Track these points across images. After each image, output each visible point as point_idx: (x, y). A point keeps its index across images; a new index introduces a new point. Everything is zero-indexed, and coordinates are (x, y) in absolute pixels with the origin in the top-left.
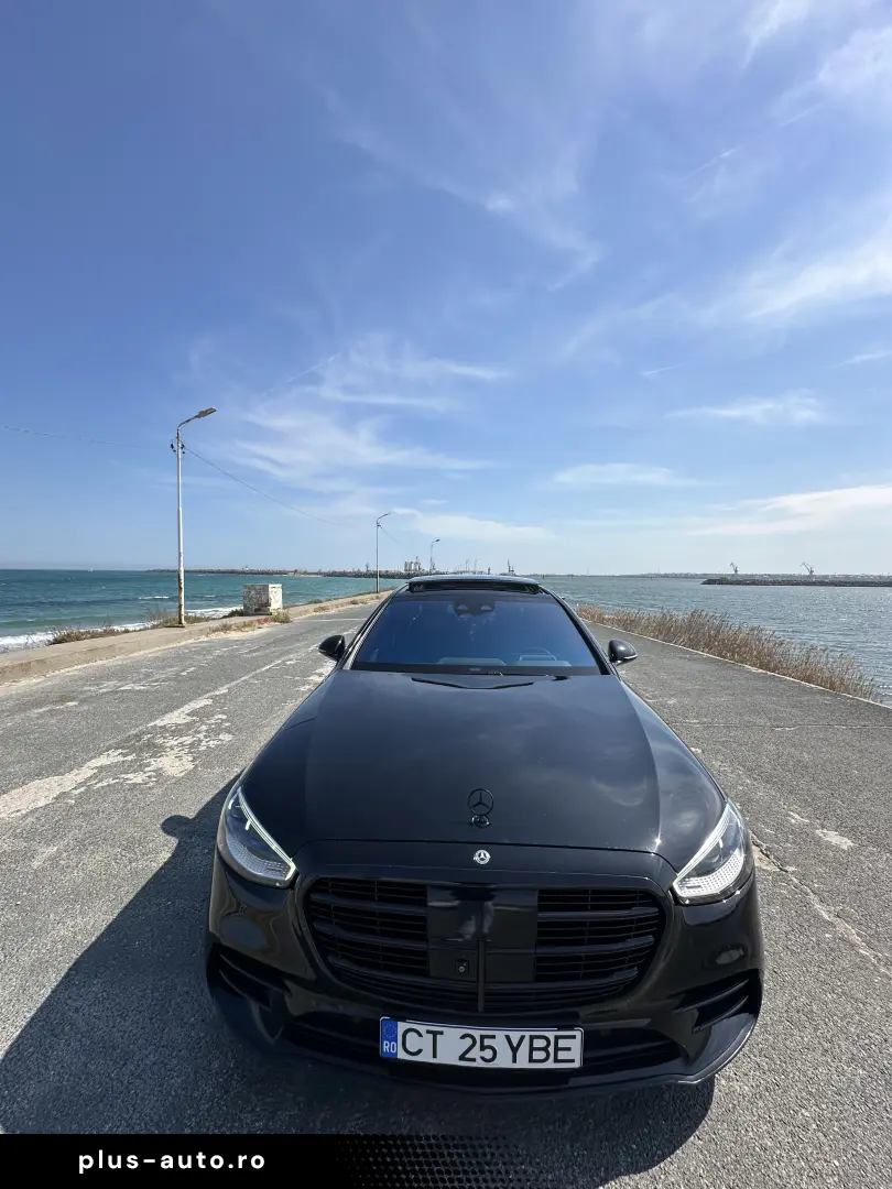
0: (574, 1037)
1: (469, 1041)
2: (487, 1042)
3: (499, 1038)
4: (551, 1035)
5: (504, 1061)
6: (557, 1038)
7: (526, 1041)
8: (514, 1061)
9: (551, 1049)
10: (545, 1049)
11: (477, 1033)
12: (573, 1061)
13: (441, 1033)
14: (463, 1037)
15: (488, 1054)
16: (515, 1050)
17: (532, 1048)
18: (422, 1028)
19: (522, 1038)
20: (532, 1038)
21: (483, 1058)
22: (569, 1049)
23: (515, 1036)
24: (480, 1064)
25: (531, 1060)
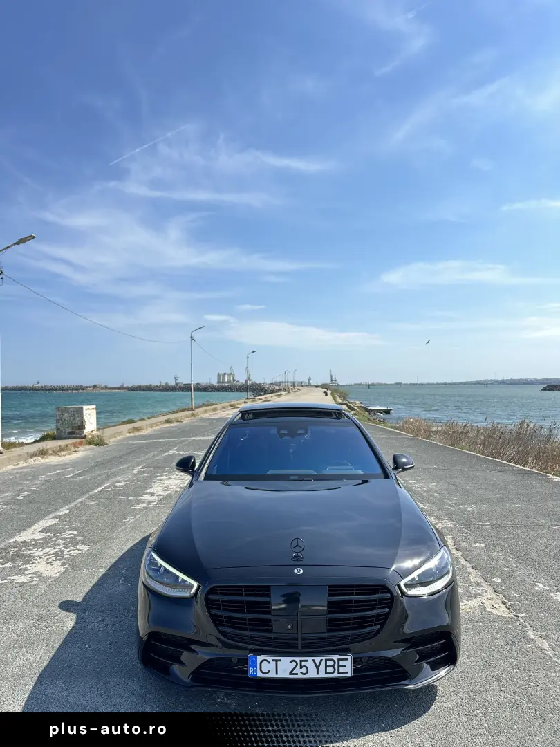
0: (347, 659)
1: (294, 664)
2: (303, 664)
3: (310, 661)
4: (336, 658)
5: (312, 674)
6: (339, 660)
7: (323, 662)
8: (318, 674)
9: (336, 666)
10: (333, 666)
11: (298, 659)
12: (347, 673)
13: (280, 660)
14: (291, 662)
15: (304, 670)
16: (318, 667)
17: (326, 667)
18: (270, 659)
19: (321, 660)
20: (326, 660)
21: (301, 673)
22: (345, 666)
23: (318, 659)
24: (300, 676)
25: (326, 673)
